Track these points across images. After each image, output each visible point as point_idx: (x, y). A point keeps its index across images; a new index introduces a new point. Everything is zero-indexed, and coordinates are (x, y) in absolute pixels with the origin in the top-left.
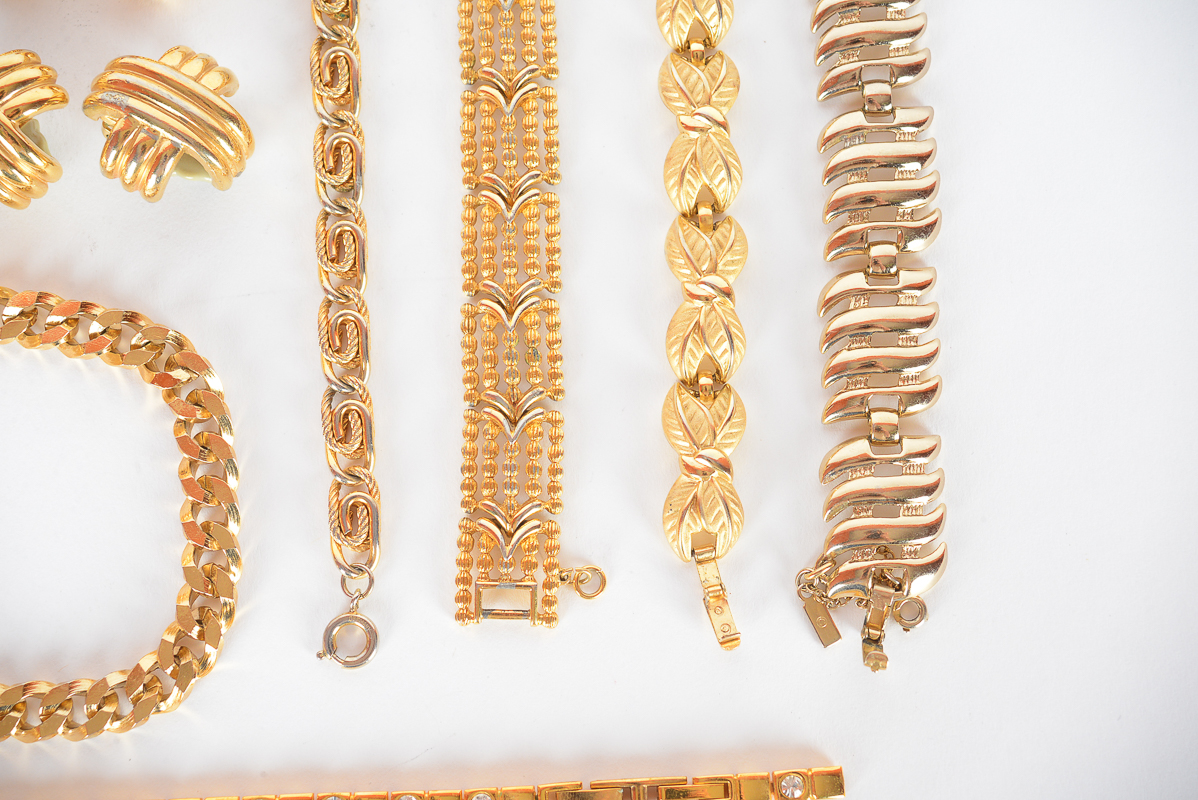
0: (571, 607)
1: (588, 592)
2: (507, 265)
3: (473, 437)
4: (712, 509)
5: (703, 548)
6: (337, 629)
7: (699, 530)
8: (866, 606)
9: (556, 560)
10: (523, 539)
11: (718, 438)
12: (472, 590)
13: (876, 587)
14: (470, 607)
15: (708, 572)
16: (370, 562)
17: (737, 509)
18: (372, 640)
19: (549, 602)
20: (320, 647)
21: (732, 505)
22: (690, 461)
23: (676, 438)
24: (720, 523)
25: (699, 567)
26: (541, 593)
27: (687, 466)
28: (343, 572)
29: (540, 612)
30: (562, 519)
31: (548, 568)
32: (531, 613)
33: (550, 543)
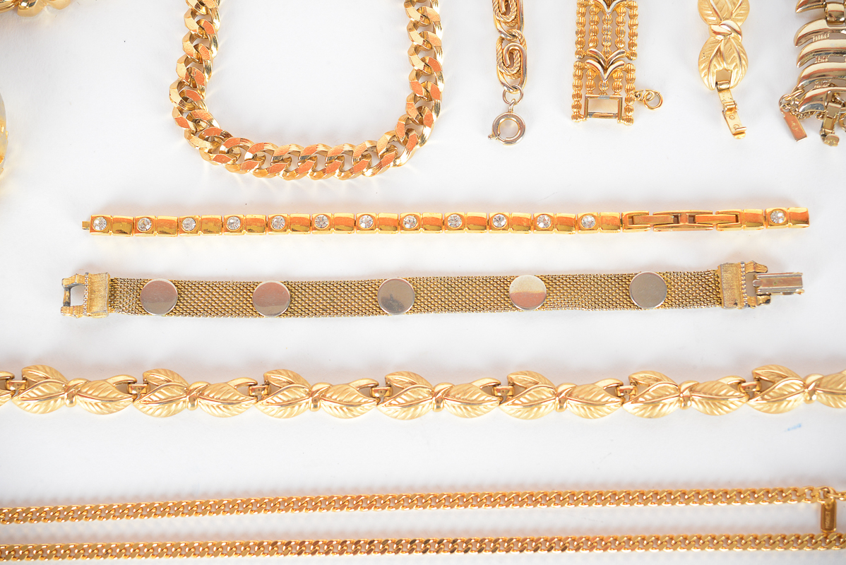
0: (642, 114)
1: (652, 106)
4: (730, 55)
5: (722, 82)
6: (503, 120)
7: (721, 69)
8: (823, 117)
9: (633, 86)
10: (614, 70)
11: (734, 15)
12: (582, 102)
13: (830, 104)
14: (582, 111)
15: (726, 96)
16: (522, 83)
17: (744, 57)
18: (522, 128)
19: (629, 110)
20: (490, 132)
21: (742, 54)
22: (716, 28)
23: (708, 15)
24: (734, 64)
25: (721, 94)
26: (624, 105)
27: (715, 32)
28: (506, 88)
29: (622, 114)
30: (636, 64)
31: (628, 91)
32: (618, 116)
33: (629, 76)
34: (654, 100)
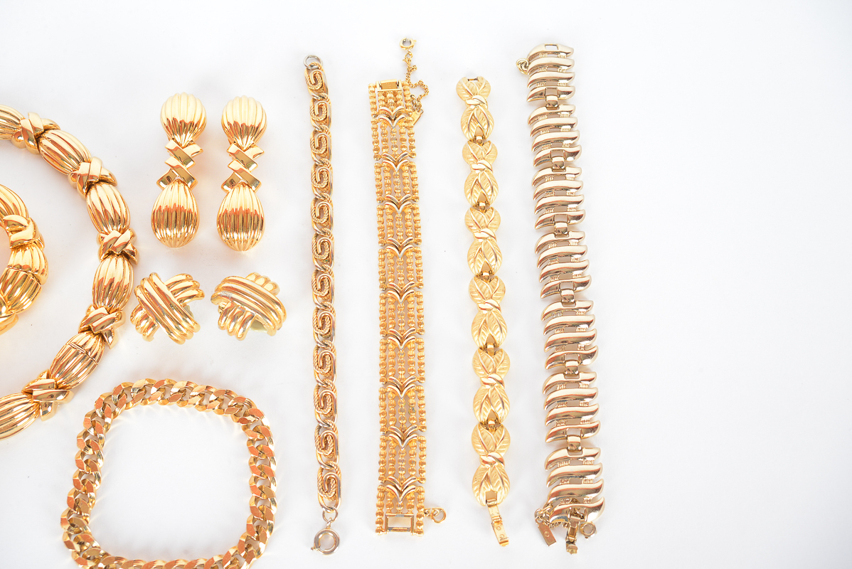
0: (429, 527)
1: (437, 520)
2: (400, 370)
3: (384, 448)
4: (495, 480)
5: (491, 499)
6: (321, 535)
7: (489, 490)
8: (567, 526)
9: (423, 505)
10: (408, 494)
11: (498, 448)
12: (384, 518)
13: (572, 517)
14: (384, 526)
15: (494, 511)
16: (337, 505)
17: (507, 481)
18: (337, 541)
19: (419, 524)
20: (312, 545)
21: (504, 479)
22: (485, 458)
23: (479, 448)
24: (499, 487)
25: (490, 509)
26: (416, 520)
27: (484, 461)
28: (324, 509)
29: (414, 528)
30: (425, 486)
31: (419, 509)
32: (411, 529)
33: (420, 497)
34: (438, 515)
